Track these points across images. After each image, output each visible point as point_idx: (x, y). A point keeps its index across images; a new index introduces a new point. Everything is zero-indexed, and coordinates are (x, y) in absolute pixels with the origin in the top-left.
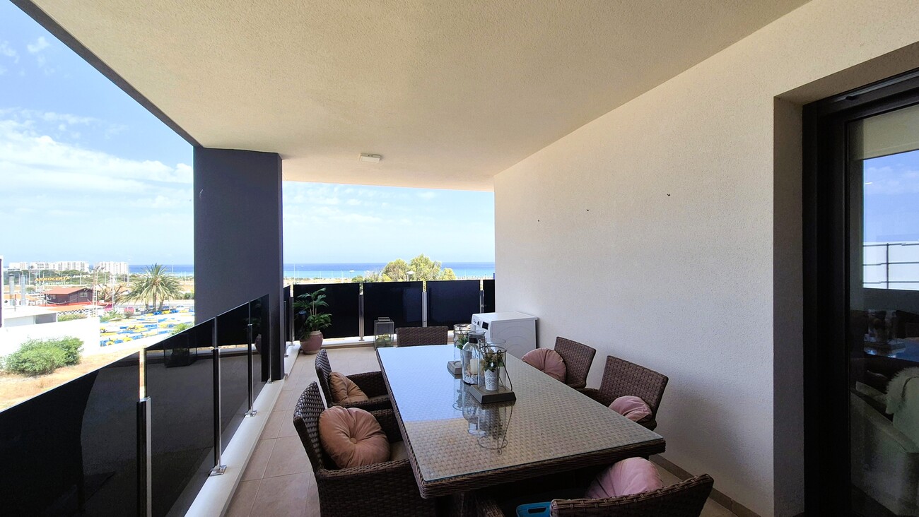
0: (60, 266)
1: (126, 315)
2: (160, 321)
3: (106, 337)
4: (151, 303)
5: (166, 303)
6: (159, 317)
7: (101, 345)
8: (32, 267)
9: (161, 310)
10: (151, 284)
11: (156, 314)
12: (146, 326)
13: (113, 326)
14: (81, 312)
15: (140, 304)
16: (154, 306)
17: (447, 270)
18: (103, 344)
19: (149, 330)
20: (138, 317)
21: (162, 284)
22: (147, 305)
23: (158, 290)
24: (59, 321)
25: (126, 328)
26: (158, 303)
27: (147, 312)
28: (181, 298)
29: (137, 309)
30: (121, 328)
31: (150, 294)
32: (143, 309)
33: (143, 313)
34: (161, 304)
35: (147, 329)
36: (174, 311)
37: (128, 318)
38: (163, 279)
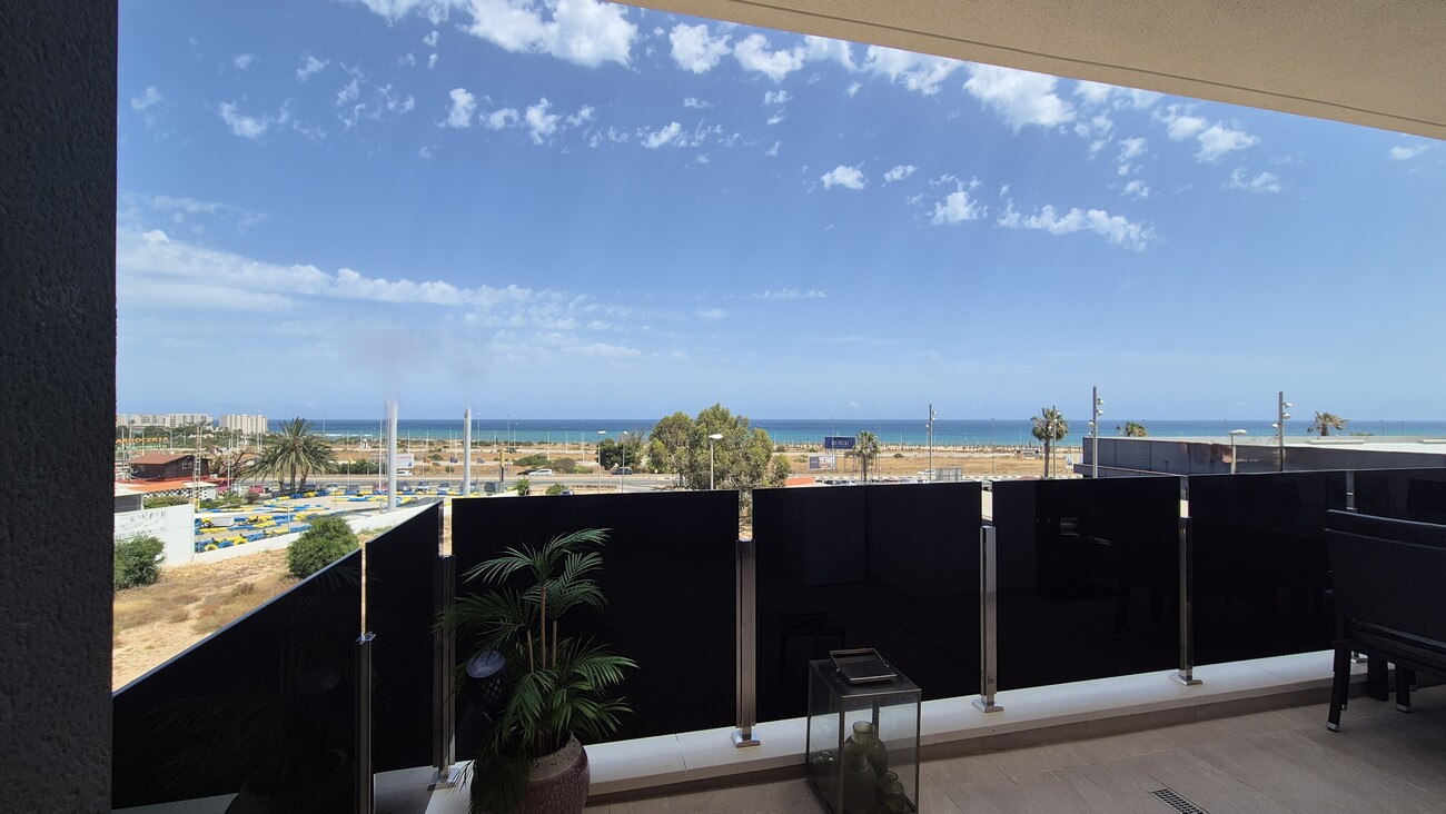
0: (173, 421)
1: (247, 498)
2: (297, 509)
3: (208, 536)
4: (287, 480)
5: (310, 479)
6: (300, 502)
7: (197, 550)
8: (133, 422)
9: (302, 491)
10: (287, 449)
11: (295, 498)
12: (275, 518)
13: (225, 517)
14: (180, 493)
15: (271, 480)
16: (292, 484)
17: (759, 431)
18: (199, 548)
19: (279, 524)
20: (267, 502)
21: (304, 451)
22: (281, 483)
23: (298, 459)
24: (146, 507)
25: (244, 520)
26: (298, 479)
27: (282, 493)
28: (335, 473)
29: (267, 489)
30: (236, 520)
31: (287, 466)
32: (276, 489)
33: (275, 496)
34: (303, 481)
35: (273, 522)
36: (322, 493)
37: (250, 503)
38: (306, 443)
